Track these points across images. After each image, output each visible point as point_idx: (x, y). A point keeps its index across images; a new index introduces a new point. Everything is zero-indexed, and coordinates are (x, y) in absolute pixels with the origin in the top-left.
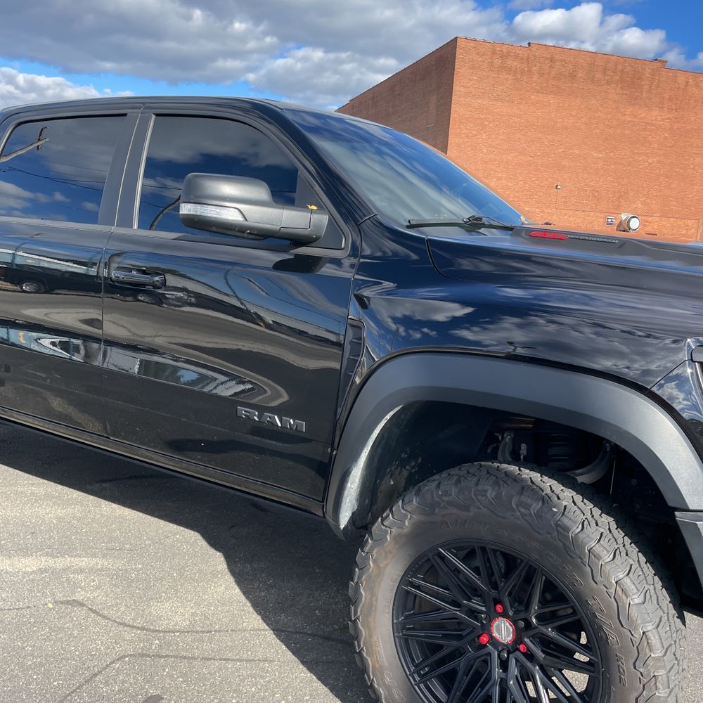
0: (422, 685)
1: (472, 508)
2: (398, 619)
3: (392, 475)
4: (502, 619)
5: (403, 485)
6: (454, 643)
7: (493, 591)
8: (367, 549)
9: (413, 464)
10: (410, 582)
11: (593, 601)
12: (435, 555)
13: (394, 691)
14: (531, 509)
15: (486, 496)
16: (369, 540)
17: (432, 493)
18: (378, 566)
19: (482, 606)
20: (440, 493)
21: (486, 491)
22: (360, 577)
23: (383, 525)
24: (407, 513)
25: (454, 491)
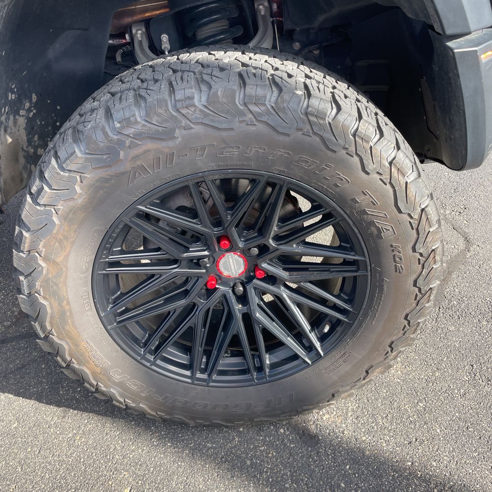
0: (159, 362)
1: (177, 131)
2: (105, 310)
3: (6, 131)
4: (229, 254)
5: (25, 138)
6: (183, 302)
7: (216, 229)
8: (26, 246)
9: (27, 105)
10: (106, 262)
11: (363, 197)
12: (133, 217)
13: (128, 384)
14: (267, 103)
15: (194, 106)
16: (24, 232)
17: (103, 129)
18: (54, 262)
19: (204, 250)
20: (118, 125)
21: (191, 98)
22: (31, 286)
23: (39, 204)
24: (73, 174)
25: (139, 115)
